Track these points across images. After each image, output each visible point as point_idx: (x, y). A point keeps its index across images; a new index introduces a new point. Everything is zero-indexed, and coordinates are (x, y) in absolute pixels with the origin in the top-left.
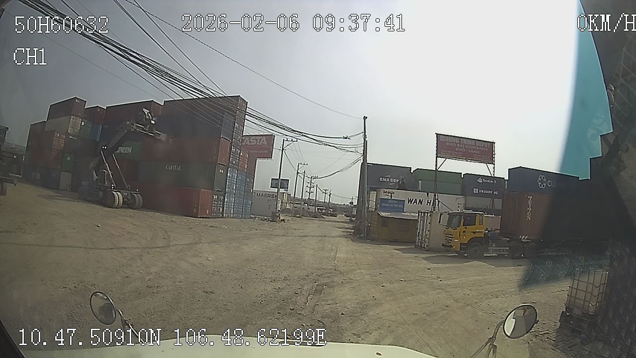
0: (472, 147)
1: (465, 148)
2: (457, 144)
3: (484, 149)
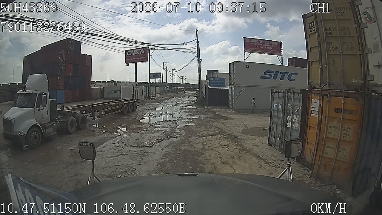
0: (268, 45)
1: (262, 46)
2: (257, 43)
3: (275, 46)
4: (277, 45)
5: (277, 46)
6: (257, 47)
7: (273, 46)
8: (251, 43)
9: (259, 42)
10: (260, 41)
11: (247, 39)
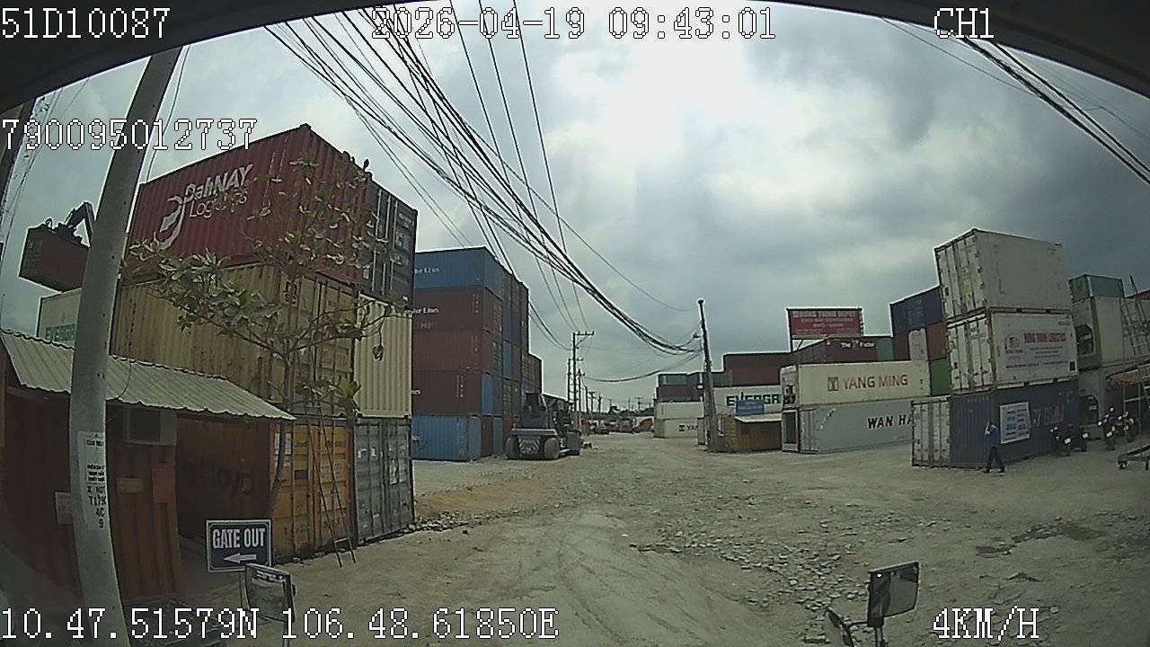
0: (834, 320)
1: (825, 323)
2: (814, 318)
3: (848, 320)
4: (852, 317)
5: (852, 320)
6: (815, 325)
7: (845, 320)
8: (802, 320)
9: (818, 314)
10: (820, 312)
11: (794, 312)
